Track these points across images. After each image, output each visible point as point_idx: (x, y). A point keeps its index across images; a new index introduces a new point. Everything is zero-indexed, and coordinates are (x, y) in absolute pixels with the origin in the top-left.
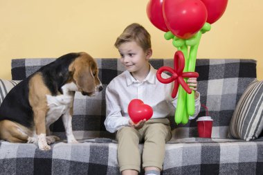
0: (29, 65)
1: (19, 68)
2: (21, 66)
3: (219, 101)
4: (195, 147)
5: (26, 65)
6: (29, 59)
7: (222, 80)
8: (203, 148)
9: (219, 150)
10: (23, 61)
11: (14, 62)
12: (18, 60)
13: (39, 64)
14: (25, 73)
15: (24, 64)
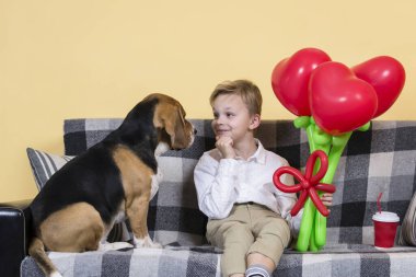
0: (91, 129)
1: (76, 133)
2: (78, 130)
3: (386, 186)
4: (351, 260)
5: (87, 129)
6: (92, 120)
7: (392, 154)
8: (363, 260)
9: (389, 264)
10: (82, 122)
11: (68, 124)
12: (74, 121)
13: (107, 128)
14: (85, 142)
15: (84, 127)
